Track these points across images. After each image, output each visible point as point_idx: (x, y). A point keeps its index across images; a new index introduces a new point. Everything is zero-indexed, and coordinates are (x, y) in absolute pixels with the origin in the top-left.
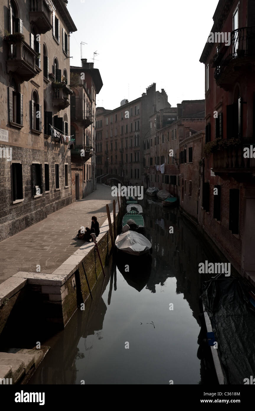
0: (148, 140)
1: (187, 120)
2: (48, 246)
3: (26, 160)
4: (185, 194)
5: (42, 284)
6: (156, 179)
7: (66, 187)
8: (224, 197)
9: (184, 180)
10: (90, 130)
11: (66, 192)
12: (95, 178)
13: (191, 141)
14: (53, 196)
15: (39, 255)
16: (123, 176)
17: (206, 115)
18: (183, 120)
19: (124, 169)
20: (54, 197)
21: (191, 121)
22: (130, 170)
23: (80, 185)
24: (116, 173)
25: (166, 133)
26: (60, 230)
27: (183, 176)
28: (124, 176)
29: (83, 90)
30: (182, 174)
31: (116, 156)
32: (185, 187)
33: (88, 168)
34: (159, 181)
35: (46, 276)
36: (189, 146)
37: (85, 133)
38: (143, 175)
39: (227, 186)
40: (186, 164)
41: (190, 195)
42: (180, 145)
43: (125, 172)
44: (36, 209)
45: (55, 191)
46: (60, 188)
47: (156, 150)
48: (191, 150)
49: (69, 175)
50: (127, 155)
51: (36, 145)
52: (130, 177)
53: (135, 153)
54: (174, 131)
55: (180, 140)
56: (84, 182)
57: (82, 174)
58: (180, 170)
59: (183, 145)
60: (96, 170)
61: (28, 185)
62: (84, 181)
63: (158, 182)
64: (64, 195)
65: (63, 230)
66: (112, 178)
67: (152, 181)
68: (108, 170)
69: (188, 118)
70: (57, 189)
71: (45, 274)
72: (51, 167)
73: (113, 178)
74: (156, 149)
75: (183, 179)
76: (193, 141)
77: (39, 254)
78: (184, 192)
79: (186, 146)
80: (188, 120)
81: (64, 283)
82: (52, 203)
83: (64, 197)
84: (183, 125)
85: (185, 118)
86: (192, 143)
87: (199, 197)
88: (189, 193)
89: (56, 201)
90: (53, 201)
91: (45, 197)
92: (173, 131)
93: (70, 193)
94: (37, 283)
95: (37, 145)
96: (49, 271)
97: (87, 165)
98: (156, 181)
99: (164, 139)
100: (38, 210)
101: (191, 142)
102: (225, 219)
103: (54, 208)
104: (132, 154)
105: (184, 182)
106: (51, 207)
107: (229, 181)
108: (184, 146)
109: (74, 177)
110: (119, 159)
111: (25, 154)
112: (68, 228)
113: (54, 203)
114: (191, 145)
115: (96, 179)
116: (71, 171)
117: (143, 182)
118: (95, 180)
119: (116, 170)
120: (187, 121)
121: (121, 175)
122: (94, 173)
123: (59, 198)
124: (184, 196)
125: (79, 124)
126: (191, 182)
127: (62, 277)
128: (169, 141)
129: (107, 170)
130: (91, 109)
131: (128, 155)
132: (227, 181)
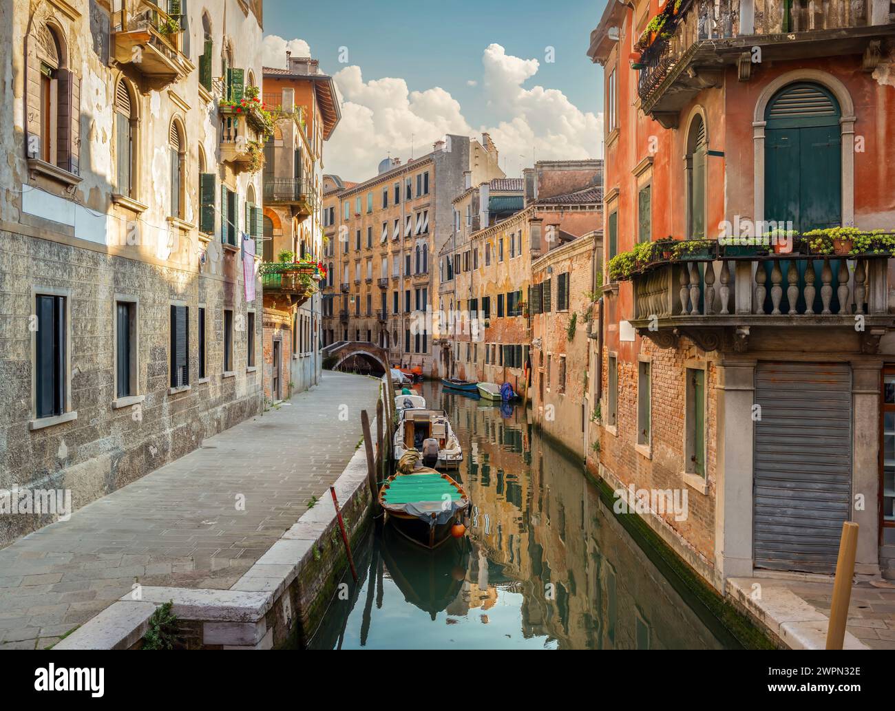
0: (450, 259)
1: (547, 208)
2: (212, 518)
3: (151, 295)
4: (548, 390)
5: (204, 619)
6: (468, 354)
7: (251, 369)
8: (660, 391)
9: (544, 355)
10: (310, 229)
11: (250, 381)
12: (320, 349)
13: (564, 257)
14: (218, 390)
15: (189, 540)
16: (385, 346)
17: (608, 191)
18: (539, 208)
19: (388, 329)
20: (219, 395)
21: (558, 211)
22: (405, 332)
23: (285, 366)
24: (369, 340)
25: (496, 241)
26: (240, 477)
27: (541, 345)
28: (388, 346)
29: (295, 126)
30: (539, 340)
31: (369, 297)
32: (549, 372)
33: (303, 323)
34: (478, 360)
35: (214, 596)
36: (558, 270)
37: (297, 236)
38: (436, 344)
39: (669, 364)
40: (549, 314)
41: (563, 390)
42: (533, 269)
43: (392, 336)
44: (175, 423)
45: (223, 377)
46: (235, 373)
47: (470, 283)
48: (563, 279)
49: (257, 338)
50: (396, 294)
51: (179, 258)
52: (404, 350)
53: (418, 291)
54: (517, 235)
55: (534, 258)
56: (294, 359)
57: (288, 338)
58: (533, 329)
59: (542, 267)
60: (321, 329)
61: (155, 359)
62: (294, 356)
63: (475, 361)
64: (243, 389)
65: (249, 476)
66: (359, 352)
67: (458, 359)
68: (348, 332)
69: (550, 203)
70: (228, 374)
71: (214, 591)
72: (214, 316)
73: (362, 352)
74: (470, 280)
75: (541, 353)
76: (570, 258)
77: (191, 539)
78: (545, 383)
79: (551, 271)
80: (551, 208)
81: (264, 612)
82: (214, 409)
83: (244, 394)
84: (541, 220)
85: (543, 203)
86: (568, 263)
87: (586, 394)
88: (560, 387)
89: (224, 405)
90: (217, 404)
91: (197, 394)
92: (513, 235)
93: (260, 386)
94: (192, 615)
95: (181, 258)
96: (222, 582)
97: (301, 315)
98: (469, 359)
99: (491, 255)
100: (179, 426)
101: (565, 260)
102: (665, 446)
103: (219, 423)
104: (408, 293)
105: (545, 360)
106: (212, 419)
107: (674, 351)
108: (543, 270)
109: (269, 345)
110: (377, 305)
111: (151, 280)
112: (262, 471)
113: (219, 409)
114: (563, 267)
115: (321, 352)
116: (262, 330)
117: (435, 361)
118: (319, 354)
119: (369, 332)
120: (549, 211)
121: (382, 345)
122: (317, 338)
123: (231, 396)
124: (544, 393)
125: (283, 213)
126: (564, 358)
127: (260, 598)
128: (502, 260)
129: (346, 331)
130: (312, 176)
131: (400, 295)
132: (667, 351)
